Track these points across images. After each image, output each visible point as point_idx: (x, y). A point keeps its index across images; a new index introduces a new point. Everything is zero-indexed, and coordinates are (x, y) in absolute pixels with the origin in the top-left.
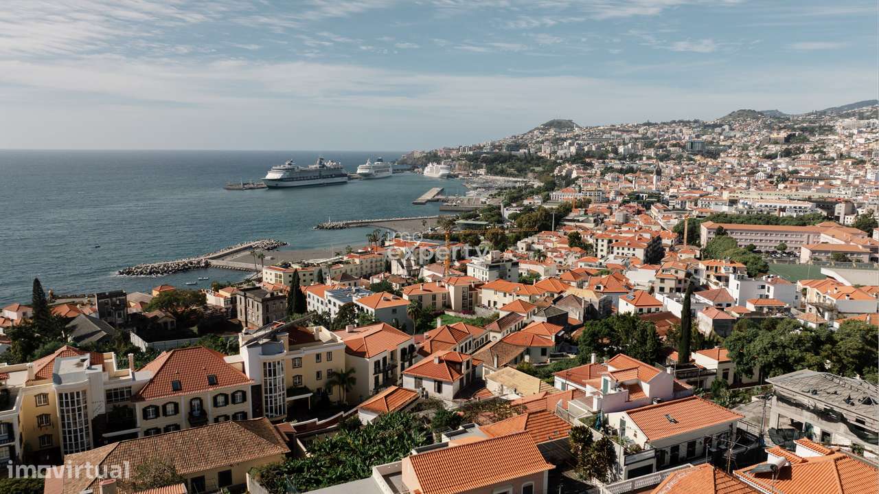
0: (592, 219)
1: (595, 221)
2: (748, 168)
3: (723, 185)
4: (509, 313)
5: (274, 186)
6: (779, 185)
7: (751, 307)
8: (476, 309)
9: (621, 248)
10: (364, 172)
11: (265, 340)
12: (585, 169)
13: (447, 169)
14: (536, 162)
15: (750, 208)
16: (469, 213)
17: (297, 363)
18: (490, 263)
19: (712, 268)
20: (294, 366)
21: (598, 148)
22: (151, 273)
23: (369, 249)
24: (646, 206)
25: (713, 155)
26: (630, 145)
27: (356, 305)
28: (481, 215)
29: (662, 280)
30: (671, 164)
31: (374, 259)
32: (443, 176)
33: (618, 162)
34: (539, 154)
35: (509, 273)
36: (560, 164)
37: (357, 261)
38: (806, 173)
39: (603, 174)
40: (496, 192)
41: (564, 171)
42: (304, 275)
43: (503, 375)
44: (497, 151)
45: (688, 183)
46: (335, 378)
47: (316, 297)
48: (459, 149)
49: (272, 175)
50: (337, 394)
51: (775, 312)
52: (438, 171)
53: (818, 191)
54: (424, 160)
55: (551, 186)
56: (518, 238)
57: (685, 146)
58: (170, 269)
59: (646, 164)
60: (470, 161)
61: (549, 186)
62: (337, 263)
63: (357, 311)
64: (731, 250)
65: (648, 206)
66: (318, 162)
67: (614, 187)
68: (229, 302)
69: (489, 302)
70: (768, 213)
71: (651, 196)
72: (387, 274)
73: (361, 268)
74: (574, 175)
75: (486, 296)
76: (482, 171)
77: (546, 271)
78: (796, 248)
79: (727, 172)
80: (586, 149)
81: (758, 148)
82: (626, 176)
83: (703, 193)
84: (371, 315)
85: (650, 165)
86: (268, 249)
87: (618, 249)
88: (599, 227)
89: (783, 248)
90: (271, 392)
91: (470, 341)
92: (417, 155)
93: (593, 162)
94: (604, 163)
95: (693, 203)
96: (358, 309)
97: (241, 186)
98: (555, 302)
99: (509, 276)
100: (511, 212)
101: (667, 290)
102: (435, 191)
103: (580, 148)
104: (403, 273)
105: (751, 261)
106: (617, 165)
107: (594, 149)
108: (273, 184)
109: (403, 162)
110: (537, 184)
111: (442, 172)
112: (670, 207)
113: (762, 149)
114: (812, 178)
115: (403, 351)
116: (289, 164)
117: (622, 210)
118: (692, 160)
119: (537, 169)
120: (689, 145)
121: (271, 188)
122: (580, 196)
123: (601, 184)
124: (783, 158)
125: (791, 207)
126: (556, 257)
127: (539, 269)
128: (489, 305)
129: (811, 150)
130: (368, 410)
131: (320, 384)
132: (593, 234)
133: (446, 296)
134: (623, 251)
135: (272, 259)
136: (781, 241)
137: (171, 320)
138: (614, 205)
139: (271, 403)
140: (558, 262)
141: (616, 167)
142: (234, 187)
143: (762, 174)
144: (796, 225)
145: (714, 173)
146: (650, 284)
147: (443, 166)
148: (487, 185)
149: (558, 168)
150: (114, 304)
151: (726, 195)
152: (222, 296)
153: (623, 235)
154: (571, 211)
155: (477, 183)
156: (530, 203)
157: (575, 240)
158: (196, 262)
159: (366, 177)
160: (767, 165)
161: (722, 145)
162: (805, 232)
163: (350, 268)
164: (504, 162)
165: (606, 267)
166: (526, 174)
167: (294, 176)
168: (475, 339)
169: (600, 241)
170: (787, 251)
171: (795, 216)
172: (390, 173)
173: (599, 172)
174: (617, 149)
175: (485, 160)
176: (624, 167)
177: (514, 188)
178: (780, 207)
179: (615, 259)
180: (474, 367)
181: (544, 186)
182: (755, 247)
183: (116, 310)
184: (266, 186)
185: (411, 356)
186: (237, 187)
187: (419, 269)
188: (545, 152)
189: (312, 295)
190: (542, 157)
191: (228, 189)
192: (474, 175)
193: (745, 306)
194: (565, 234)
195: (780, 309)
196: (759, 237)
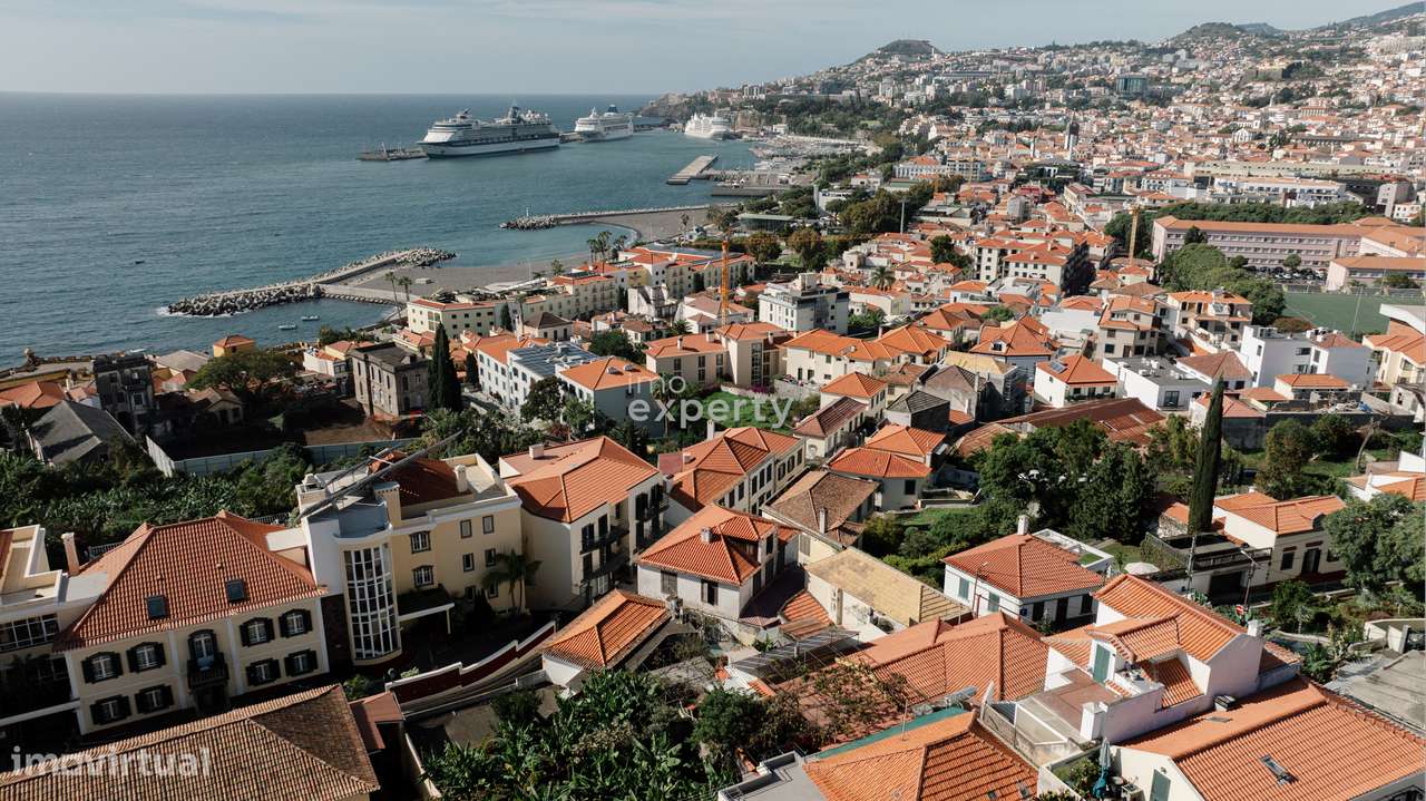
0: (968, 211)
1: (972, 215)
2: (1221, 122)
3: (1180, 151)
4: (839, 398)
5: (438, 154)
6: (1275, 152)
7: (1284, 391)
8: (777, 383)
9: (1021, 265)
10: (586, 129)
11: (350, 500)
12: (951, 124)
13: (724, 124)
14: (869, 111)
15: (1237, 193)
16: (759, 201)
17: (421, 541)
18: (799, 295)
19: (1191, 305)
20: (415, 549)
21: (972, 88)
22: (222, 309)
23: (591, 268)
24: (1054, 188)
25: (1160, 100)
26: (1024, 83)
27: (561, 382)
28: (780, 203)
29: (1111, 332)
30: (1091, 115)
31: (599, 287)
32: (716, 135)
33: (1005, 112)
34: (874, 98)
35: (831, 312)
36: (909, 116)
37: (570, 289)
38: (1318, 131)
39: (980, 132)
40: (805, 163)
41: (917, 127)
42: (479, 315)
43: (841, 567)
44: (806, 93)
45: (1122, 148)
46: (501, 566)
47: (493, 361)
48: (742, 91)
49: (433, 136)
50: (505, 598)
51: (1332, 399)
52: (708, 128)
53: (1343, 161)
54: (686, 109)
55: (895, 154)
56: (844, 246)
57: (1114, 84)
58: (255, 301)
59: (1051, 116)
60: (761, 110)
61: (892, 154)
62: (535, 293)
63: (562, 392)
64: (1214, 270)
65: (1058, 187)
66: (510, 113)
67: (1000, 153)
68: (343, 368)
69: (800, 370)
70: (1268, 202)
71: (1063, 170)
72: (621, 314)
73: (577, 300)
74: (932, 134)
75: (795, 359)
76: (780, 128)
77: (895, 306)
78: (1316, 263)
79: (1186, 129)
80: (952, 89)
81: (1236, 88)
82: (1020, 135)
83: (1150, 166)
84: (588, 402)
85: (1057, 116)
86: (423, 265)
87: (1017, 265)
88: (980, 225)
89: (1294, 263)
90: (364, 609)
91: (770, 466)
92: (674, 100)
93: (963, 112)
94: (981, 113)
95: (1135, 183)
96: (565, 388)
97: (384, 155)
98: (924, 379)
99: (832, 318)
100: (830, 199)
101: (1119, 352)
102: (703, 161)
103: (942, 88)
104: (648, 311)
105: (1255, 290)
106: (1003, 117)
107: (965, 89)
108: (437, 151)
109: (652, 113)
110: (872, 149)
111: (715, 129)
112: (1096, 190)
113: (1243, 89)
114: (1329, 139)
115: (641, 500)
116: (463, 117)
117: (1017, 196)
118: (1125, 108)
119: (871, 124)
120: (1120, 84)
121: (433, 157)
122: (946, 171)
123: (978, 149)
124: (1279, 105)
125: (1302, 191)
126: (910, 279)
127: (882, 302)
128: (800, 378)
129: (1326, 90)
130: (563, 655)
131: (472, 578)
132: (971, 238)
133: (723, 359)
134: (1025, 270)
135: (429, 282)
136: (1291, 251)
137: (232, 406)
138: (1001, 186)
139: (366, 631)
140: (913, 289)
141: (1001, 119)
142: (373, 156)
143: (1245, 132)
144: (1317, 223)
145: (1165, 131)
146: (1085, 337)
147: (716, 118)
148: (789, 151)
149: (905, 123)
150: (128, 381)
151: (1189, 169)
152: (329, 358)
153: (1025, 241)
154: (932, 198)
155: (773, 148)
156: (862, 183)
157: (943, 251)
158: (299, 289)
159: (591, 137)
160: (1252, 117)
161: (1174, 84)
162: (1334, 236)
163: (557, 301)
164: (817, 112)
165: (1000, 301)
166: (853, 132)
167: (472, 136)
168: (778, 461)
169: (985, 251)
170: (1300, 268)
171: (1312, 207)
172: (629, 132)
173: (973, 129)
174: (1002, 90)
175: (786, 110)
176: (1015, 121)
177: (834, 156)
178: (1285, 190)
179: (1014, 285)
180: (782, 544)
181: (883, 153)
182: (1246, 261)
183: (130, 391)
184: (424, 154)
185: (657, 506)
186: (378, 156)
187: (677, 305)
188: (884, 95)
189: (486, 356)
190: (879, 104)
191: (364, 160)
192: (767, 134)
193: (1272, 387)
194: (923, 238)
195: (1342, 395)
196: (1253, 243)
